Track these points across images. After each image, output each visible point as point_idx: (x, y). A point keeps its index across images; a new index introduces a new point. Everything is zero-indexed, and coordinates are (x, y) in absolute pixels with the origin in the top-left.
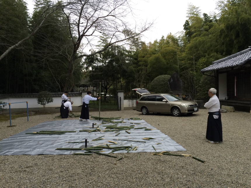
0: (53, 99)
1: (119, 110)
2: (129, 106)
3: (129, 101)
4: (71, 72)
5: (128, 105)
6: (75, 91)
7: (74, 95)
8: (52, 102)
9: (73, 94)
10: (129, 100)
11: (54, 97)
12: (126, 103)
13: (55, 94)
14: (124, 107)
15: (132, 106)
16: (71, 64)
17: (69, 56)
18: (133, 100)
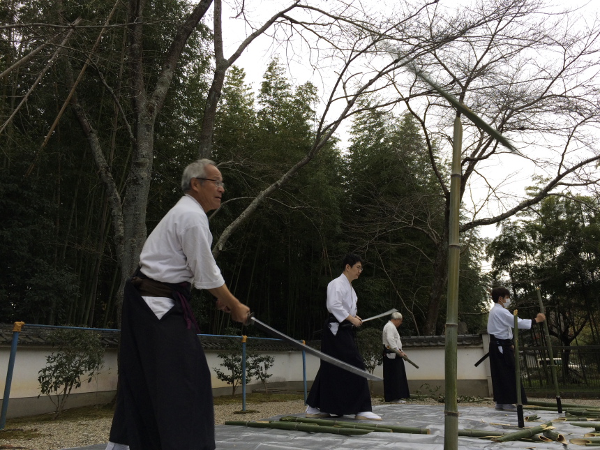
16: (442, 251)
17: (434, 231)
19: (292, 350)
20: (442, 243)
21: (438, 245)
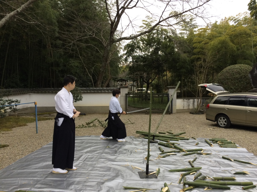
0: (82, 96)
1: (170, 114)
2: (184, 107)
3: (184, 101)
4: (106, 61)
5: (182, 107)
6: (111, 86)
7: (110, 91)
8: (81, 100)
9: (108, 90)
10: (184, 99)
11: (84, 93)
12: (179, 104)
13: (86, 90)
14: (177, 109)
15: (187, 108)
16: (107, 50)
17: (104, 40)
18: (189, 99)
19: (31, 92)
20: (107, 46)
21: (106, 47)
